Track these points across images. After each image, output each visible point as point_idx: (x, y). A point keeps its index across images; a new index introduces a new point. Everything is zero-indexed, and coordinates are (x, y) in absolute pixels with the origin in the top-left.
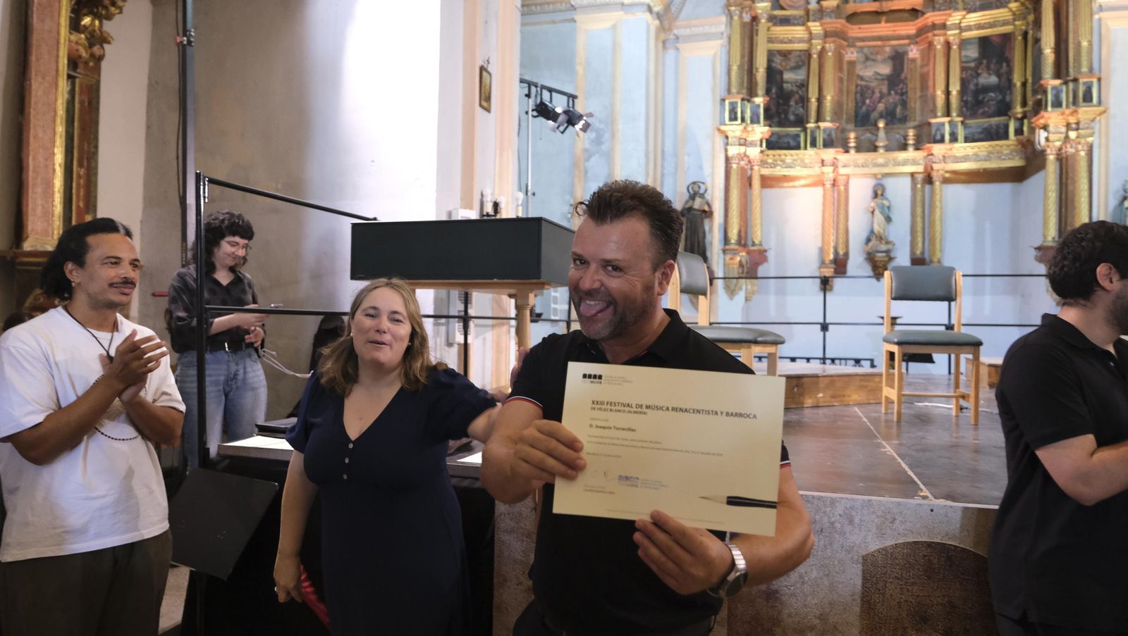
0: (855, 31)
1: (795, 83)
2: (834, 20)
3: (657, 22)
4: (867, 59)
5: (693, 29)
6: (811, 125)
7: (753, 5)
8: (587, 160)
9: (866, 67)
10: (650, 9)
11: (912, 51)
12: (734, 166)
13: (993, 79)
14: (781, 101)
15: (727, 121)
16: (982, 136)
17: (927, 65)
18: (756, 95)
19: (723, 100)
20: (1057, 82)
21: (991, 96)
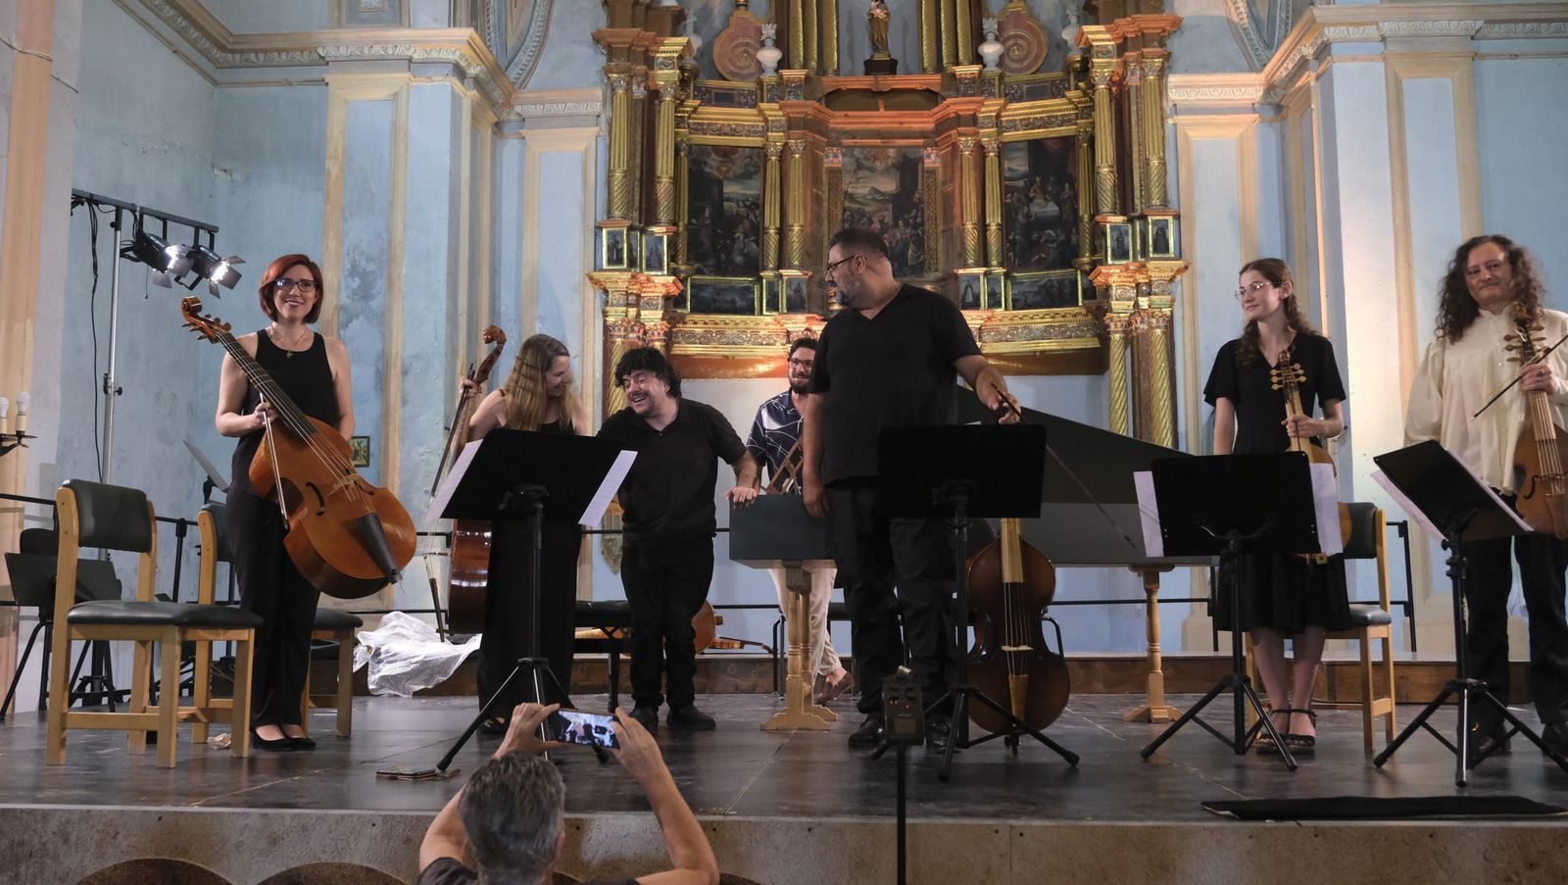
0: (838, 120)
1: (743, 202)
2: (802, 101)
3: (474, 93)
4: (860, 167)
5: (547, 106)
6: (768, 274)
7: (652, 72)
8: (345, 326)
9: (858, 180)
10: (460, 72)
11: (929, 156)
12: (619, 341)
13: (1052, 208)
14: (719, 231)
15: (605, 266)
16: (1039, 298)
17: (952, 180)
18: (656, 223)
19: (598, 228)
20: (1119, 219)
21: (1049, 234)
